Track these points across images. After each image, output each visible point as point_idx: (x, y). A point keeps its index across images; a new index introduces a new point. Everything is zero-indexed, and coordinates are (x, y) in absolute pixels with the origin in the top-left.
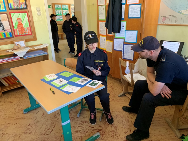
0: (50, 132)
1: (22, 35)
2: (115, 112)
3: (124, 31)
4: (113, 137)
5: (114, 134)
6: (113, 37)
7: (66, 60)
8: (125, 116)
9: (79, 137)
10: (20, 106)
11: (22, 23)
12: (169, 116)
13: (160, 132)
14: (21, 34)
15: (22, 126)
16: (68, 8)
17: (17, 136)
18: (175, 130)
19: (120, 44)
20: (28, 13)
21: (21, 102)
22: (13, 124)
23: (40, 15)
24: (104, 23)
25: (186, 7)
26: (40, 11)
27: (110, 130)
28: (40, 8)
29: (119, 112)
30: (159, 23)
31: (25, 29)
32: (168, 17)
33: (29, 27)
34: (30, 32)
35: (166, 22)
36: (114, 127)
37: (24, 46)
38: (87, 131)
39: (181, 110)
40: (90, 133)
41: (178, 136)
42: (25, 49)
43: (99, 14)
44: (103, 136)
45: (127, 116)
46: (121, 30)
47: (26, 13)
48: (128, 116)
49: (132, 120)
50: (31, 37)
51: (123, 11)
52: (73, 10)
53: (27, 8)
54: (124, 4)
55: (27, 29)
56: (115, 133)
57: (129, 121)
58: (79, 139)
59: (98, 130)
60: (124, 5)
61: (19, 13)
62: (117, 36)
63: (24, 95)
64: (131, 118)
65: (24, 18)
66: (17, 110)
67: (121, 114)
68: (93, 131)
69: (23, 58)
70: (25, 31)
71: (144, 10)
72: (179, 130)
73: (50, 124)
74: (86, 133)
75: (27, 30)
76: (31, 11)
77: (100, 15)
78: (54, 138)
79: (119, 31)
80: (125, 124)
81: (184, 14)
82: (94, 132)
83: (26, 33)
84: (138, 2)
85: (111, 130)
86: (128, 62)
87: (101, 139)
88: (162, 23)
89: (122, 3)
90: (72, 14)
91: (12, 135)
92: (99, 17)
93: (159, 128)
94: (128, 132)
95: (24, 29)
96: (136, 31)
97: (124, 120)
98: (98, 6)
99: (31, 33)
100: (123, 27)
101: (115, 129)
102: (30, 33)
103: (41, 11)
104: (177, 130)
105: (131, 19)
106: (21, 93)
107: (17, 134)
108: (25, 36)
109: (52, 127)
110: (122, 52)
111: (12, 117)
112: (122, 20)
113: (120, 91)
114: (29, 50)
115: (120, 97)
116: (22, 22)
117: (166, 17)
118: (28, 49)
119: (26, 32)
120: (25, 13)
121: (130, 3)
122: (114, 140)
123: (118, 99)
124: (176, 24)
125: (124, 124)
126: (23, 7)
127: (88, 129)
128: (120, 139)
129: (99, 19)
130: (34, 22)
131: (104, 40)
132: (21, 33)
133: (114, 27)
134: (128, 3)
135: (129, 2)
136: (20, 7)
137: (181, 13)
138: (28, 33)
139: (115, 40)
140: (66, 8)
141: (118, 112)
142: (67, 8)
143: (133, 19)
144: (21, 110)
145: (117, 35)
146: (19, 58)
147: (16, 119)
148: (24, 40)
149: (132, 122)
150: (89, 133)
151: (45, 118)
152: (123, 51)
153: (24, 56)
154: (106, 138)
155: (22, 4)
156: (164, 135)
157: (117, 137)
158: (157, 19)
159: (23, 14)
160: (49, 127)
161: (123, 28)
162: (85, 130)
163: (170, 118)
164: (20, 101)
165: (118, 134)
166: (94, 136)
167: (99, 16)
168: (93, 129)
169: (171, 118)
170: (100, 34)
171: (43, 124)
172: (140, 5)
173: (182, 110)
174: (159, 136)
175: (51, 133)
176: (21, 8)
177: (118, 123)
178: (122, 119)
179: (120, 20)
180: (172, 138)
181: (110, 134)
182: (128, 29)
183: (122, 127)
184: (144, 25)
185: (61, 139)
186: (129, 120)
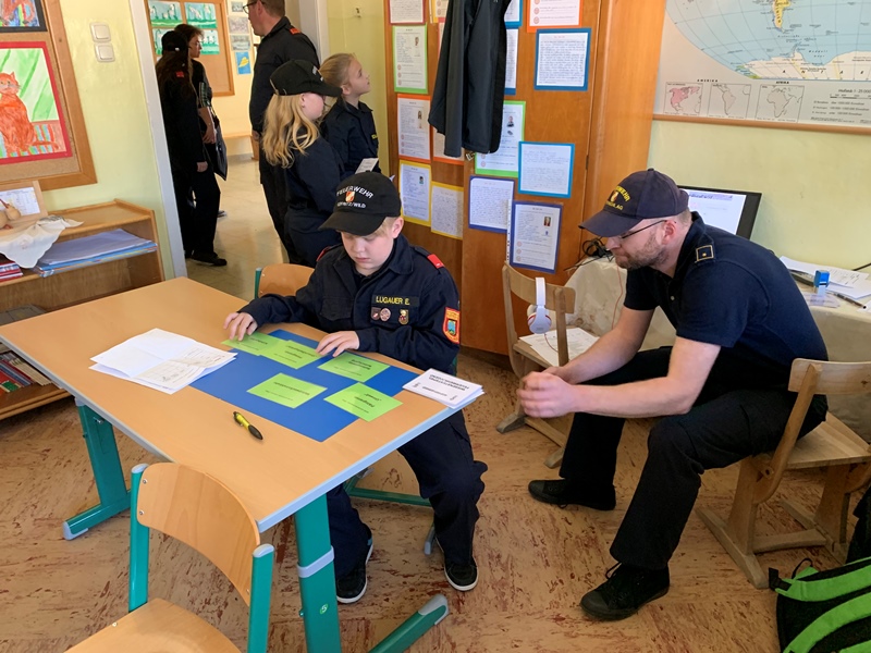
0: (215, 614)
1: (20, 159)
2: (494, 499)
3: (517, 146)
4: (505, 609)
5: (506, 597)
6: (465, 168)
7: (263, 275)
8: (540, 514)
9: (356, 622)
10: (39, 505)
11: (19, 101)
12: (715, 501)
13: (688, 567)
14: (15, 155)
15: (72, 597)
16: (214, 18)
17: (54, 647)
18: (743, 556)
19: (497, 202)
20: (49, 48)
21: (43, 485)
22: (23, 595)
23: (111, 60)
24: (425, 106)
25: (769, 50)
26: (107, 39)
27: (485, 582)
28: (107, 26)
29: (511, 500)
30: (659, 112)
31: (37, 129)
32: (694, 85)
33: (58, 118)
34: (61, 142)
35: (687, 109)
36: (502, 565)
37: (38, 211)
38: (385, 595)
39: (764, 472)
40: (401, 600)
41: (755, 578)
42: (44, 229)
43: (397, 63)
44: (459, 610)
45: (547, 517)
46: (502, 138)
47: (41, 50)
48: (550, 515)
49: (569, 531)
50: (70, 166)
51: (512, 58)
52: (237, 29)
53: (43, 28)
54: (514, 26)
55: (44, 126)
56: (508, 592)
57: (557, 537)
58: (354, 633)
59: (433, 584)
60: (517, 31)
61: (7, 50)
62: (483, 164)
63: (48, 450)
64: (567, 521)
65: (31, 75)
66: (27, 525)
67: (522, 506)
68: (412, 590)
69: (35, 273)
70: (35, 140)
71: (600, 55)
72: (759, 554)
73: (209, 577)
74: (385, 604)
75: (48, 134)
76: (63, 38)
77: (399, 68)
78: (239, 638)
79: (493, 145)
80: (544, 549)
81: (760, 76)
82: (418, 593)
83: (42, 147)
84: (575, 22)
85: (488, 579)
86: (543, 279)
87: (455, 621)
88: (671, 112)
89: (507, 18)
90: (235, 48)
91: (30, 644)
92: (397, 79)
93: (683, 554)
94: (561, 581)
95: (32, 128)
96: (569, 147)
97: (538, 533)
98: (389, 26)
99: (65, 149)
100: (511, 125)
101: (504, 575)
102: (63, 148)
103: (114, 43)
104: (748, 554)
105: (547, 91)
106: (29, 441)
107: (52, 637)
108: (37, 162)
109: (220, 590)
110: (509, 238)
111: (8, 563)
112: (505, 96)
113: (502, 405)
114: (65, 233)
115: (508, 435)
116: (18, 94)
117: (687, 86)
118: (59, 227)
119: (44, 143)
120: (36, 49)
121: (543, 23)
122: (509, 621)
123: (497, 442)
124: (726, 117)
125: (538, 549)
126: (22, 19)
127: (390, 582)
128: (534, 613)
129: (397, 85)
130: (82, 96)
131: (421, 182)
132: (14, 148)
133: (470, 126)
134: (532, 24)
135: (536, 20)
136: (12, 20)
137: (747, 73)
138: (50, 147)
139: (475, 183)
140: (205, 21)
141: (508, 499)
142: (211, 21)
143: (554, 92)
144: (51, 522)
145: (483, 162)
146: (15, 272)
147: (30, 568)
148: (36, 183)
149: (574, 538)
150: (397, 602)
151: (180, 553)
152: (509, 231)
153: (40, 263)
154: (474, 617)
155: (20, 7)
156: (707, 580)
157: (518, 609)
158: (650, 96)
159: (27, 56)
160: (207, 592)
161: (509, 132)
162: (378, 590)
163: (720, 508)
164: (35, 482)
165: (519, 593)
166: (425, 613)
167: (397, 71)
168: (414, 584)
169: (723, 511)
170: (400, 153)
171: (174, 579)
172: (586, 34)
173: (768, 472)
174: (686, 585)
175: (219, 616)
176: (12, 24)
177: (516, 549)
178: (527, 528)
179: (499, 94)
180: (738, 587)
181: (490, 598)
182: (534, 135)
183: (535, 564)
184: (601, 120)
185: (273, 643)
186: (558, 532)
